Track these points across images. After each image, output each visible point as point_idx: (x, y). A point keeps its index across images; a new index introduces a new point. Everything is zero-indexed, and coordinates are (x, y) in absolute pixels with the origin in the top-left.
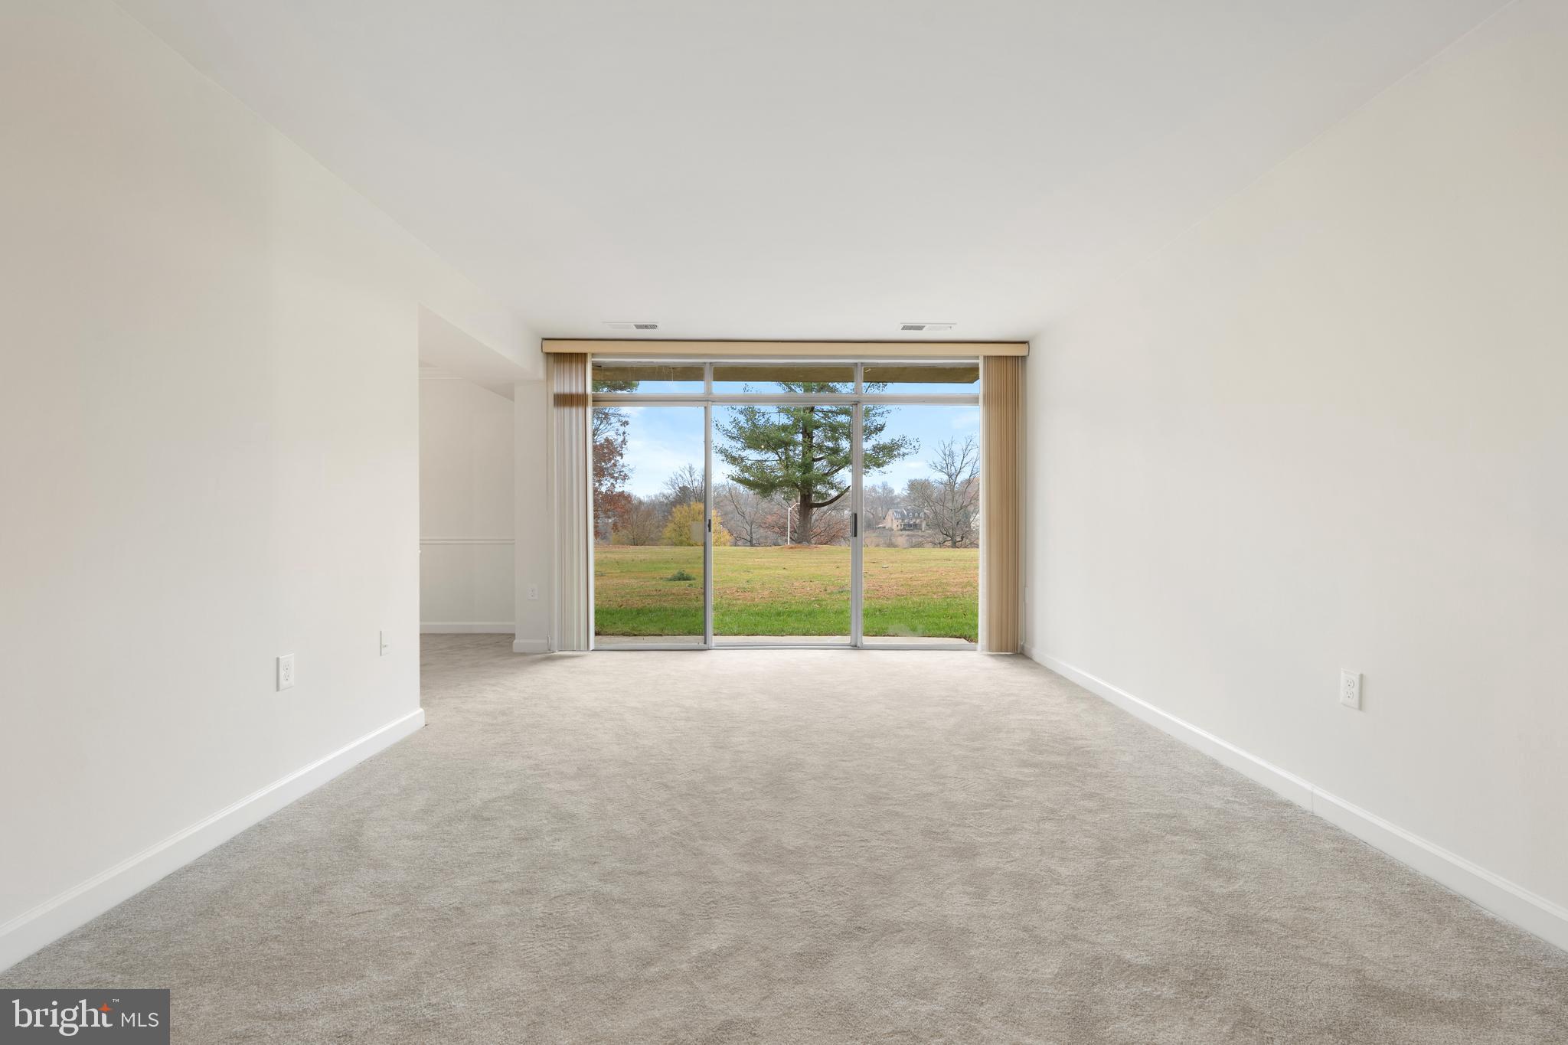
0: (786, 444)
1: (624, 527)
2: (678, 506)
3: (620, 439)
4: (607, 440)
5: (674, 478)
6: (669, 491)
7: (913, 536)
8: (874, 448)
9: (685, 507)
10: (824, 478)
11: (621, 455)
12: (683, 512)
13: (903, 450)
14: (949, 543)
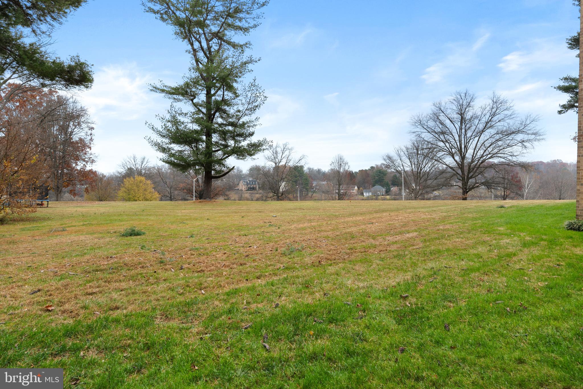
0: (198, 141)
1: (93, 190)
2: (127, 178)
3: (89, 138)
4: (81, 139)
5: (124, 162)
6: (123, 171)
7: (252, 193)
8: (248, 145)
9: (132, 179)
10: (220, 162)
11: (90, 148)
12: (131, 182)
13: (264, 147)
14: (276, 197)
